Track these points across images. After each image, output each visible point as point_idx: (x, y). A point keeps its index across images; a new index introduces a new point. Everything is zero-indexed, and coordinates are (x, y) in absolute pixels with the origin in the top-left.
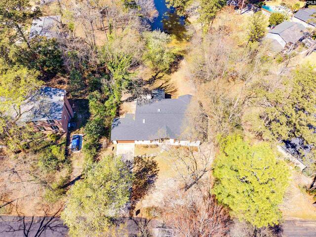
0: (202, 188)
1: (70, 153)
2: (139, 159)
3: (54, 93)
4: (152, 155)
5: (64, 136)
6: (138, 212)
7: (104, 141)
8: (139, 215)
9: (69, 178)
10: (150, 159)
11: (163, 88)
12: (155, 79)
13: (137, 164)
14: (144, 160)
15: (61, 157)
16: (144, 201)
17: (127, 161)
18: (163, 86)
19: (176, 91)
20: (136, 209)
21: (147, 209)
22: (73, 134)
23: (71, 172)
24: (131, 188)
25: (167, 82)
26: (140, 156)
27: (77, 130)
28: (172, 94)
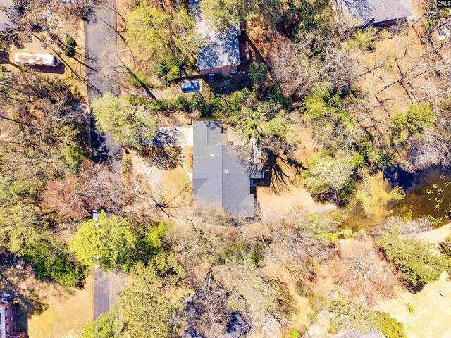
0: (152, 210)
1: (179, 83)
2: (179, 151)
4: (184, 164)
5: (195, 74)
6: (127, 152)
7: (197, 114)
8: (125, 153)
9: (152, 88)
10: (179, 162)
11: (281, 176)
12: (296, 167)
13: (173, 149)
14: (178, 156)
15: (170, 77)
16: (137, 157)
17: (176, 139)
18: (284, 177)
19: (276, 193)
20: (129, 150)
21: (130, 160)
22: (201, 81)
23: (158, 88)
24: (148, 145)
25: (292, 182)
26: (182, 152)
27: (207, 85)
28: (270, 188)
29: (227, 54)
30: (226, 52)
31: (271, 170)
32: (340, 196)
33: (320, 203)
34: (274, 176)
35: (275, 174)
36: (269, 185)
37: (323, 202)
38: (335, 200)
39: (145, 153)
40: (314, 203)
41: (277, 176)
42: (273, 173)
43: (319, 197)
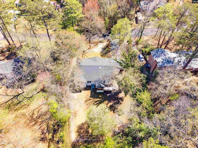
3: (163, 62)
11: (96, 104)
14: (107, 57)
19: (86, 101)
28: (89, 98)
29: (162, 60)
30: (163, 60)
31: (100, 98)
32: (80, 145)
33: (77, 129)
34: (96, 100)
35: (98, 101)
36: (91, 97)
37: (78, 131)
38: (78, 141)
39: (107, 46)
40: (77, 125)
41: (96, 102)
42: (99, 99)
43: (81, 129)
